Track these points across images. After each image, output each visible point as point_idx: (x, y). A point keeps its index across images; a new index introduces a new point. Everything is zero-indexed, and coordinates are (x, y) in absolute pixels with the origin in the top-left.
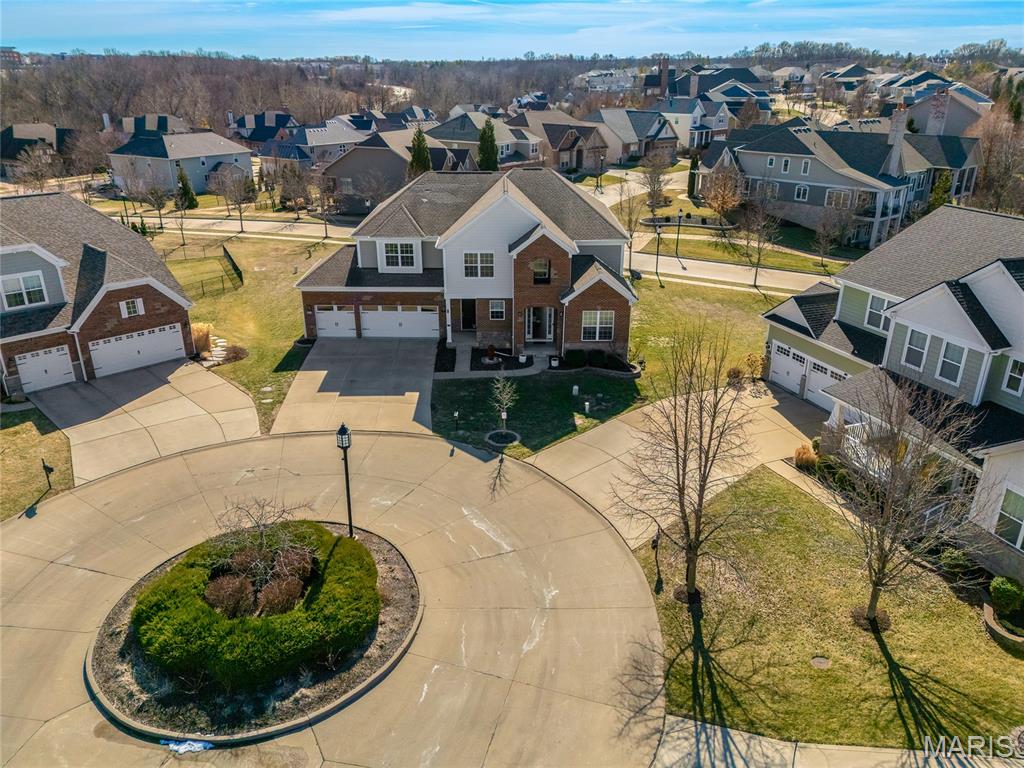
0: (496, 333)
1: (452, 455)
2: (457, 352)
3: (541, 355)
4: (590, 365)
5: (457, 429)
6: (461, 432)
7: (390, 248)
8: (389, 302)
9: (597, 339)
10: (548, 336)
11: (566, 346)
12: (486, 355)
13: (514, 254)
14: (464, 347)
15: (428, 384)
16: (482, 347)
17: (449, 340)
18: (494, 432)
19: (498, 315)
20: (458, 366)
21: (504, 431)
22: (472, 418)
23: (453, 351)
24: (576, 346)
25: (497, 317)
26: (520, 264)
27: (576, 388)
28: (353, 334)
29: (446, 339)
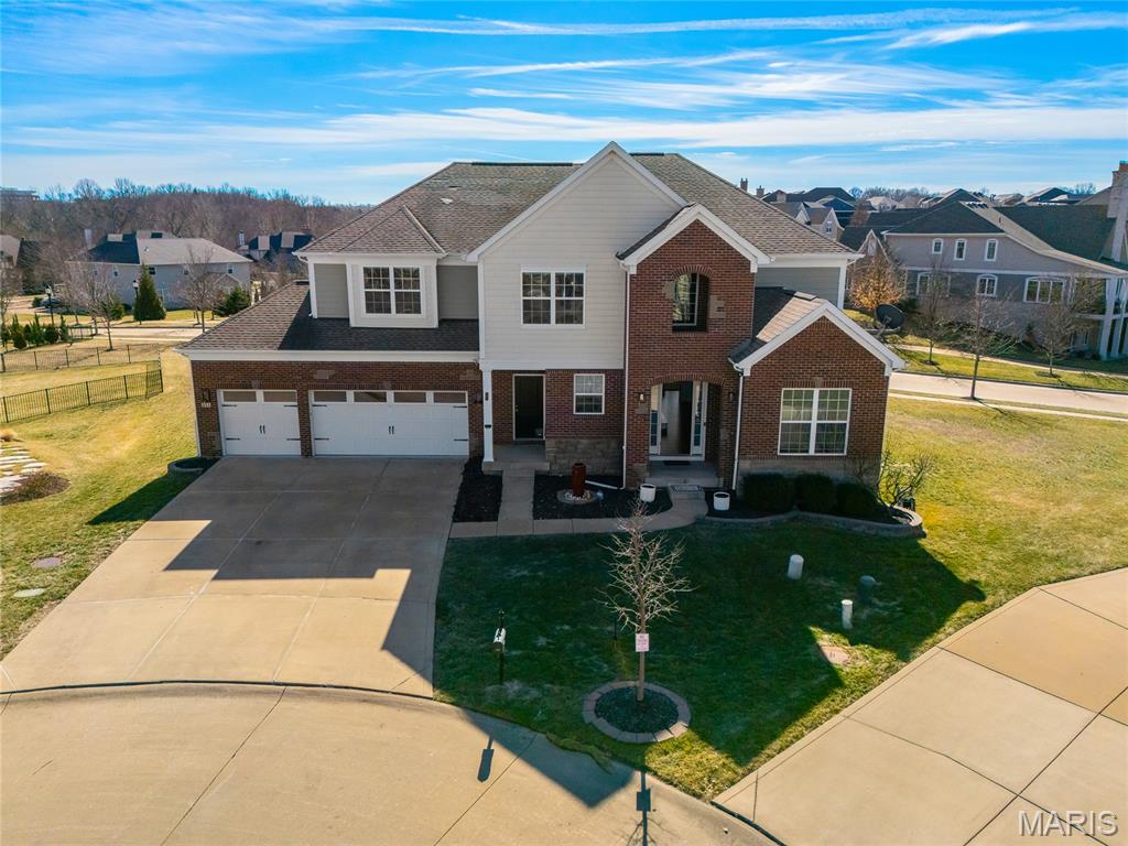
0: (585, 441)
1: (484, 774)
2: (505, 481)
3: (686, 487)
4: (802, 508)
5: (502, 677)
6: (513, 687)
7: (375, 276)
8: (369, 383)
9: (812, 452)
10: (694, 449)
11: (742, 466)
12: (568, 487)
13: (633, 262)
14: (518, 473)
15: (436, 550)
16: (557, 470)
17: (489, 457)
18: (606, 688)
19: (591, 403)
20: (506, 510)
21: (638, 684)
22: (542, 641)
23: (496, 481)
24: (766, 466)
25: (589, 409)
26: (643, 286)
27: (797, 560)
28: (295, 449)
29: (482, 457)
